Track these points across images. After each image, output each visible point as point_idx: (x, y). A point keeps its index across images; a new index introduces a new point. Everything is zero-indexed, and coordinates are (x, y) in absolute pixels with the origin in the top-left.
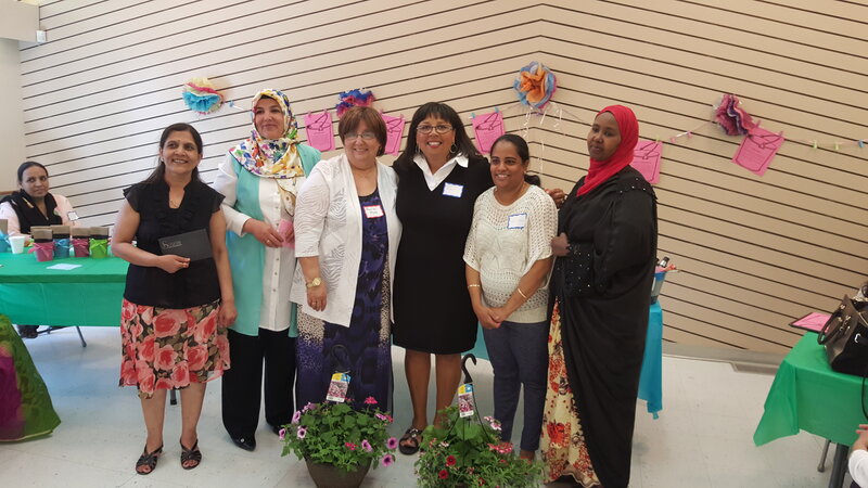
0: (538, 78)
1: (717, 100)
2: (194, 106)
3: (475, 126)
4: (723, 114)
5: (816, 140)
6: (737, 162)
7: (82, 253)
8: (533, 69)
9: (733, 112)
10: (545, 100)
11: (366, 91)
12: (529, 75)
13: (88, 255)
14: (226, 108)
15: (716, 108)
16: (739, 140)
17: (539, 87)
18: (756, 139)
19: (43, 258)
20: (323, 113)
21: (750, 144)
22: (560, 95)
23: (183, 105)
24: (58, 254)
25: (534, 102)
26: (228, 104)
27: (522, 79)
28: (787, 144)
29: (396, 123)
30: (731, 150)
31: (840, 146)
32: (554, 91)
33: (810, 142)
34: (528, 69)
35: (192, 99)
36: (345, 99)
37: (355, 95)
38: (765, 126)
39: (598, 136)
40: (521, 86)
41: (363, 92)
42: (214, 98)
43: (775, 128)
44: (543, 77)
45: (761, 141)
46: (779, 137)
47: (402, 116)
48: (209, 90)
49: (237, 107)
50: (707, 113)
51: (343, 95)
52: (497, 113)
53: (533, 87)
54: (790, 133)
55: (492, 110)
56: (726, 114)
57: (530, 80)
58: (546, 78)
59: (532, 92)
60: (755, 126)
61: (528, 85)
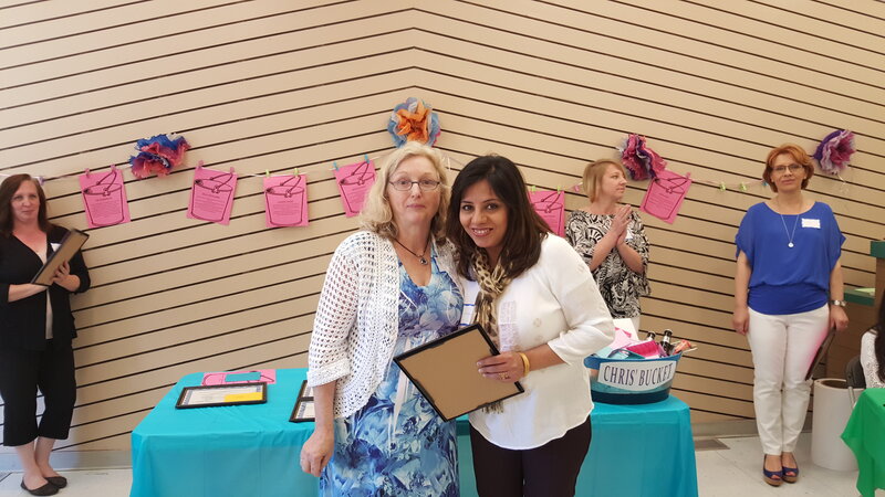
0: (419, 118)
1: (619, 141)
3: (338, 180)
4: (632, 155)
5: (725, 181)
6: (646, 210)
8: (412, 107)
9: (643, 153)
11: (175, 137)
12: (408, 114)
15: (622, 150)
16: (646, 185)
17: (421, 131)
18: (663, 183)
21: (657, 190)
22: (445, 140)
27: (399, 119)
28: (694, 187)
30: (639, 198)
31: (747, 186)
32: (439, 134)
33: (716, 183)
34: (405, 106)
36: (146, 148)
37: (160, 142)
38: (670, 167)
40: (398, 129)
41: (173, 138)
43: (681, 170)
44: (425, 118)
46: (686, 179)
47: (232, 170)
51: (143, 143)
52: (366, 163)
53: (413, 130)
54: (698, 175)
55: (361, 159)
56: (635, 156)
57: (409, 120)
58: (429, 118)
59: (413, 135)
60: (662, 168)
61: (407, 127)
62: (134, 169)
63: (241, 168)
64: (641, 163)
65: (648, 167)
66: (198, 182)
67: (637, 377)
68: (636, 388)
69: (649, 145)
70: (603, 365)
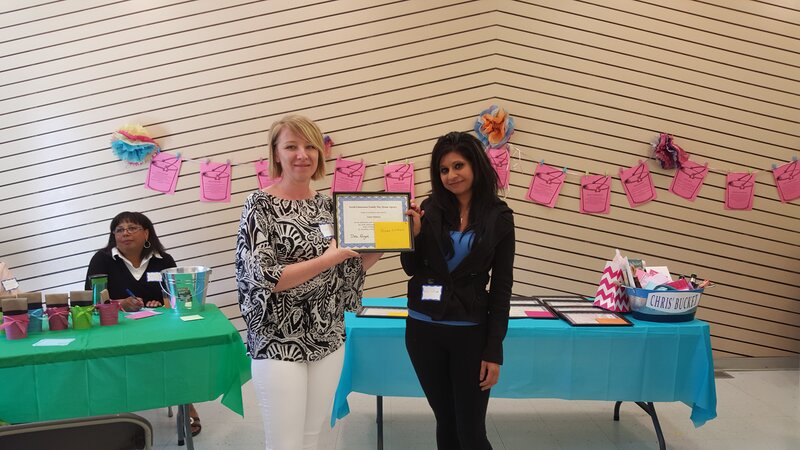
0: (499, 121)
2: (126, 155)
4: (663, 150)
6: (673, 192)
7: (59, 326)
8: (494, 112)
9: (671, 148)
10: (504, 141)
12: (491, 118)
15: (655, 145)
16: (673, 173)
17: (499, 130)
18: (687, 170)
19: (17, 334)
21: (682, 176)
22: (517, 137)
25: (494, 143)
27: (484, 122)
28: (711, 175)
29: (357, 167)
30: (667, 182)
32: (513, 133)
34: (490, 112)
38: (692, 158)
40: (483, 129)
42: (149, 148)
43: (701, 161)
44: (503, 121)
45: (691, 172)
46: (705, 168)
47: (362, 160)
48: (142, 139)
50: (645, 150)
53: (493, 129)
56: (665, 150)
57: (491, 122)
58: (507, 121)
59: (493, 133)
60: (686, 159)
61: (489, 128)
63: (368, 159)
64: (670, 156)
65: (675, 159)
66: (338, 169)
67: (673, 303)
68: (672, 311)
69: (676, 142)
70: (650, 295)
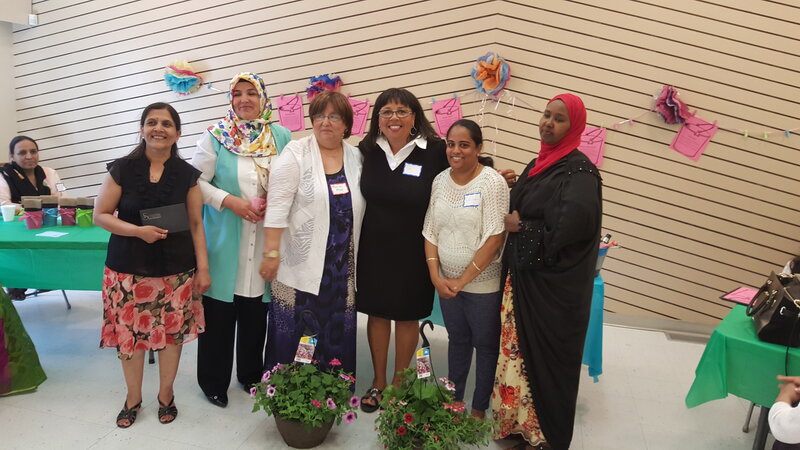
0: (494, 68)
1: (657, 91)
2: (175, 87)
3: (435, 110)
4: (662, 103)
5: (747, 129)
6: (674, 147)
7: (70, 222)
8: (489, 59)
9: (672, 102)
10: (499, 88)
11: (334, 76)
12: (485, 64)
13: (74, 224)
14: (204, 90)
15: (656, 98)
16: (677, 127)
17: (495, 76)
18: (692, 127)
19: (32, 226)
20: (294, 96)
21: (687, 132)
22: (513, 84)
23: (164, 86)
24: (46, 223)
25: (489, 89)
26: (206, 86)
27: (479, 68)
28: (720, 132)
29: (361, 106)
30: (669, 137)
31: (768, 135)
32: (508, 79)
33: (741, 131)
34: (484, 59)
35: (173, 81)
36: (315, 84)
37: (324, 80)
38: (701, 115)
39: (549, 121)
40: (478, 75)
41: (332, 77)
42: (193, 80)
43: (710, 118)
44: (498, 66)
45: (696, 129)
46: (713, 126)
47: (367, 101)
48: (188, 73)
49: (215, 89)
50: (648, 102)
51: (314, 79)
52: (455, 99)
53: (489, 76)
54: (723, 122)
55: (451, 96)
56: (665, 104)
57: (486, 69)
58: (502, 66)
59: (488, 80)
61: (484, 74)
62: (309, 96)
64: (671, 110)
65: (677, 114)
69: (679, 95)
